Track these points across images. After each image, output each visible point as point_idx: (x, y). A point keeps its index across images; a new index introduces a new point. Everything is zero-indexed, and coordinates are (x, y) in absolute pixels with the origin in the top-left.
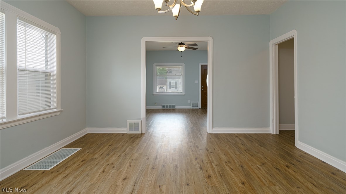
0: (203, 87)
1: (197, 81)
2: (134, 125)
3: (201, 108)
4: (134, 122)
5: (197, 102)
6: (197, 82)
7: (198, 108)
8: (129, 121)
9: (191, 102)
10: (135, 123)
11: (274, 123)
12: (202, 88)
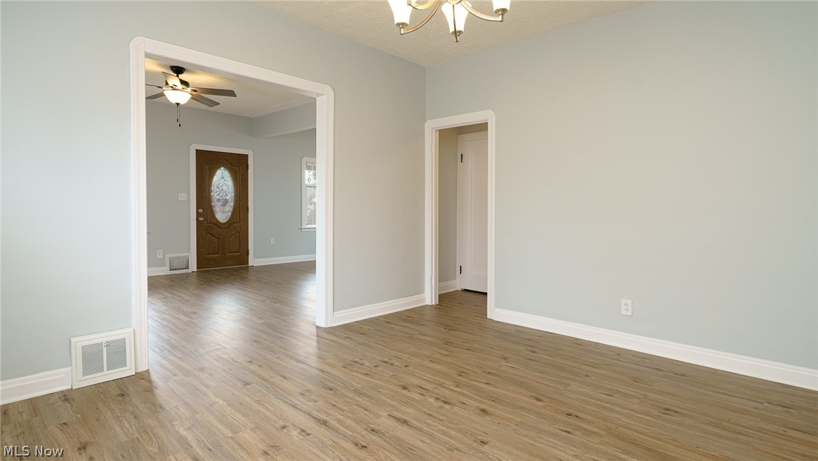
0: (201, 211)
1: (185, 195)
2: (105, 349)
3: (195, 270)
4: (104, 340)
5: (187, 254)
6: (186, 199)
7: (189, 271)
8: (80, 342)
9: (168, 256)
10: (108, 344)
11: (433, 283)
12: (198, 215)
